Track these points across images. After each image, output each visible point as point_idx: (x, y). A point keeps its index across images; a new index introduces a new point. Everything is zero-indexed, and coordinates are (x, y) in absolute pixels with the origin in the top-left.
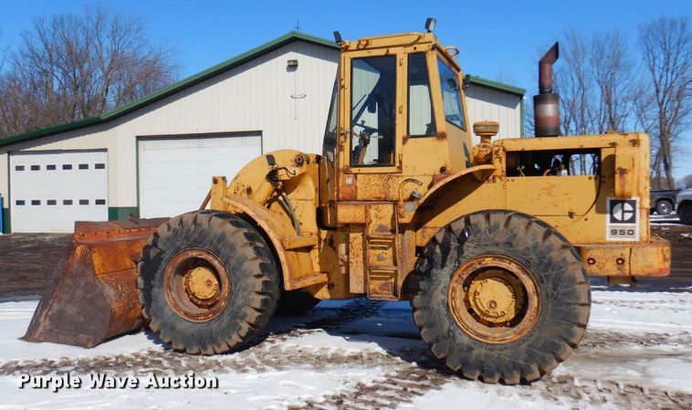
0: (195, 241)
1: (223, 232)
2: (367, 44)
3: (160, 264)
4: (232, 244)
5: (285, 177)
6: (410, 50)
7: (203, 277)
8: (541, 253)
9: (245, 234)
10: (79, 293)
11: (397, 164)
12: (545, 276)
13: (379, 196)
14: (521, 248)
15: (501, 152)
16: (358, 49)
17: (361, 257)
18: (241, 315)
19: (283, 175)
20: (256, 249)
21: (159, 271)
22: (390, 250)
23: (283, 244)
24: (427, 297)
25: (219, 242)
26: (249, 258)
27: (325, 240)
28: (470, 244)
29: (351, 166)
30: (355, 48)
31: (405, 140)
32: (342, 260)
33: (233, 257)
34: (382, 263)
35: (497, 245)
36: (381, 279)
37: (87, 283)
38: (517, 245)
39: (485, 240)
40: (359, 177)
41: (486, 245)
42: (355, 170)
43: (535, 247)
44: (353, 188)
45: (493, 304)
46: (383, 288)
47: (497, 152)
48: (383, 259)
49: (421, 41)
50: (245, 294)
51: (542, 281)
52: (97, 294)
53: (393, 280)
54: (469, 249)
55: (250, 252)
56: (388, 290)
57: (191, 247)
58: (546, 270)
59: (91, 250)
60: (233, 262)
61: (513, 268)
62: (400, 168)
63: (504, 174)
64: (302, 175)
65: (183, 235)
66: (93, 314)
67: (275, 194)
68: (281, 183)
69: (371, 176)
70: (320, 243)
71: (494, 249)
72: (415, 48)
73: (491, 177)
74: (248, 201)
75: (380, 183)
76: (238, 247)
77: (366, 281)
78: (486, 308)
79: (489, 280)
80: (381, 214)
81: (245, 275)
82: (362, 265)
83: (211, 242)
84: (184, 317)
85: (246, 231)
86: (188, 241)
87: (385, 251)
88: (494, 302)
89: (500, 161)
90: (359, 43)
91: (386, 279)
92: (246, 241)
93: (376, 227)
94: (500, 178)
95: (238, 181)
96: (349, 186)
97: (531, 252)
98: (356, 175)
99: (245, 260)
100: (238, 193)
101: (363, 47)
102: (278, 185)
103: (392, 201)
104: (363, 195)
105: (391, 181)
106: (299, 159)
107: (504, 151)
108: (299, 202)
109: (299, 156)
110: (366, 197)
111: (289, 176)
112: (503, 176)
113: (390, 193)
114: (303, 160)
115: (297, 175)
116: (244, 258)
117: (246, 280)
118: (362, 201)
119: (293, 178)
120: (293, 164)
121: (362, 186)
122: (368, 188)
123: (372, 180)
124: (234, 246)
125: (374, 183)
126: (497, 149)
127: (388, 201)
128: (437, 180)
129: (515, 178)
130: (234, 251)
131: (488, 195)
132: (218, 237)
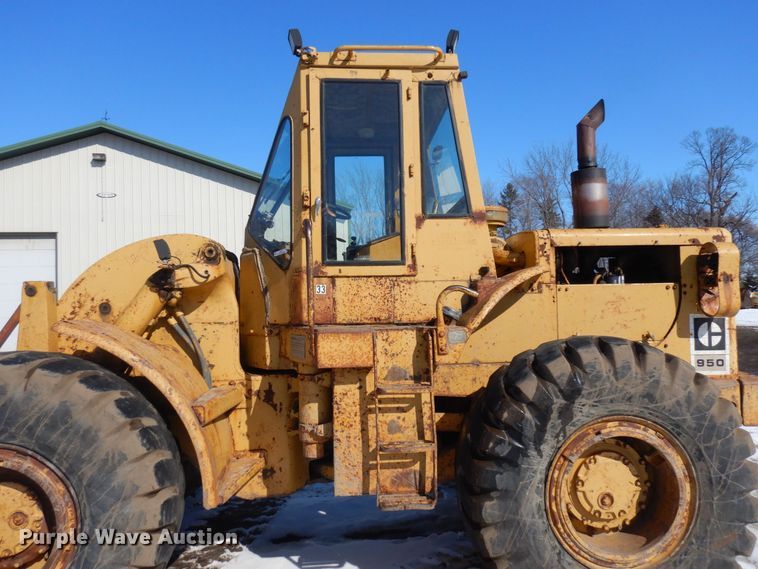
1: (63, 403)
2: (348, 59)
4: (87, 431)
5: (188, 283)
6: (423, 76)
8: (699, 410)
9: (119, 403)
11: (409, 261)
12: (707, 448)
13: (376, 315)
14: (668, 403)
15: (548, 247)
16: (331, 66)
17: (358, 427)
19: (183, 279)
20: (145, 433)
22: (413, 412)
23: (198, 416)
24: (511, 503)
25: (52, 426)
26: (131, 457)
27: (258, 393)
28: (584, 401)
29: (324, 263)
30: (327, 63)
31: (420, 221)
32: (312, 434)
33: (90, 461)
34: (396, 437)
35: (629, 399)
36: (394, 466)
38: (662, 398)
39: (611, 392)
40: (338, 281)
41: (612, 401)
42: (331, 271)
43: (689, 400)
44: (329, 302)
45: (607, 498)
46: (397, 481)
47: (542, 247)
48: (399, 429)
49: (439, 64)
51: (700, 457)
53: (417, 467)
54: (583, 410)
55: (133, 443)
56: (409, 486)
58: (708, 438)
60: (88, 471)
61: (651, 437)
62: (413, 267)
63: (554, 279)
64: (218, 280)
67: (164, 314)
68: (178, 294)
69: (361, 282)
70: (248, 398)
71: (623, 407)
72: (430, 76)
73: (535, 285)
74: (109, 328)
75: (378, 292)
76: (101, 435)
77: (366, 474)
78: (596, 507)
79: (597, 457)
80: (395, 348)
81: (121, 496)
82: (359, 443)
83: (31, 429)
85: (117, 395)
87: (402, 415)
88: (609, 495)
89: (548, 260)
90: (335, 56)
91: (404, 465)
92: (122, 419)
93: (385, 373)
94: (548, 285)
95: (79, 290)
96: (321, 298)
97: (684, 409)
98: (333, 278)
99: (120, 462)
100: (82, 313)
101: (340, 63)
102: (172, 297)
103: (412, 324)
104: (347, 314)
105: (396, 290)
106: (210, 251)
107: (552, 245)
108: (208, 326)
109: (209, 245)
110: (354, 318)
111: (195, 281)
112: (552, 282)
113: (396, 311)
114: (217, 254)
115: (210, 279)
116: (117, 458)
117: (121, 508)
118: (345, 325)
119: (202, 285)
120: (198, 260)
121: (346, 299)
122: (357, 302)
123: (363, 288)
124: (93, 433)
125: (366, 294)
126: (542, 242)
127: (393, 323)
128: (485, 288)
129: (569, 286)
130: (91, 445)
131: (532, 312)
132: (49, 416)
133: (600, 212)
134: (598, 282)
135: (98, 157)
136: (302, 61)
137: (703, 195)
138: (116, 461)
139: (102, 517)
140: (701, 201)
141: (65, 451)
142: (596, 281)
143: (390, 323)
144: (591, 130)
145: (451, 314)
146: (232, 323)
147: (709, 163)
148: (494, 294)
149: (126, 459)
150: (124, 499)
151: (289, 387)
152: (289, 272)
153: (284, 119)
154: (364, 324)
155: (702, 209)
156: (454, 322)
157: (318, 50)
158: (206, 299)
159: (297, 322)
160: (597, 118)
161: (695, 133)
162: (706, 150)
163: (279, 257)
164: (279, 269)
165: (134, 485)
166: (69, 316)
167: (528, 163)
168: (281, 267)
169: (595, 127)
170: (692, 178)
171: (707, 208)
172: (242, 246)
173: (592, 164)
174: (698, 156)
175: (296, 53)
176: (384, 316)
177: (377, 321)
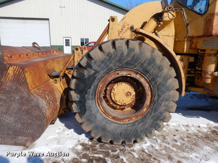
0: (127, 63)
1: (153, 56)
3: (93, 81)
4: (160, 66)
5: (167, 19)
7: (124, 90)
10: (15, 106)
18: (161, 118)
21: (92, 87)
25: (149, 64)
32: (211, 75)
33: (160, 77)
37: (22, 98)
50: (166, 103)
52: (33, 107)
57: (122, 68)
59: (23, 70)
60: (159, 80)
65: (117, 58)
66: (30, 121)
76: (164, 68)
81: (168, 89)
83: (142, 64)
84: (112, 120)
86: (121, 63)
95: (124, 21)
99: (169, 78)
100: (125, 30)
102: (160, 24)
106: (170, 8)
108: (164, 37)
114: (172, 9)
116: (169, 76)
117: (169, 93)
124: (162, 67)
130: (161, 71)
132: (148, 60)
138: (168, 78)
139: (162, 95)
141: (152, 73)
146: (172, 36)
149: (171, 77)
150: (170, 90)
151: (189, 60)
165: (173, 86)
166: (120, 30)
168: (200, 14)
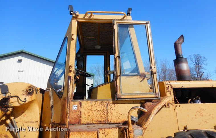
2: (90, 17)
5: (16, 104)
13: (99, 120)
15: (170, 88)
30: (83, 18)
40: (83, 103)
44: (78, 113)
47: (168, 88)
49: (124, 19)
63: (174, 102)
64: (31, 102)
67: (4, 118)
68: (10, 109)
73: (166, 104)
75: (100, 109)
89: (170, 93)
90: (86, 15)
94: (171, 104)
96: (75, 112)
98: (80, 102)
101: (88, 18)
102: (8, 111)
103: (116, 124)
104: (86, 119)
105: (109, 107)
106: (30, 90)
107: (171, 87)
108: (25, 124)
109: (30, 87)
110: (89, 121)
111: (19, 103)
112: (173, 103)
113: (108, 117)
114: (33, 91)
115: (27, 102)
118: (85, 124)
119: (22, 105)
120: (24, 93)
121: (86, 112)
122: (91, 113)
123: (94, 107)
125: (95, 109)
126: (167, 86)
127: (107, 123)
128: (148, 107)
129: (179, 104)
131: (166, 116)
133: (187, 74)
134: (190, 103)
135: (20, 60)
136: (73, 17)
137: (195, 72)
140: (194, 74)
142: (189, 102)
143: (106, 123)
144: (179, 45)
145: (134, 120)
146: (36, 122)
147: (195, 64)
148: (153, 110)
152: (62, 99)
153: (66, 38)
154: (94, 124)
155: (195, 76)
156: (135, 123)
157: (79, 13)
158: (25, 111)
159: (63, 123)
160: (181, 41)
161: (190, 56)
162: (194, 60)
163: (58, 92)
164: (58, 97)
167: (145, 63)
168: (59, 96)
169: (181, 44)
170: (191, 68)
171: (196, 76)
172: (46, 87)
173: (181, 57)
174: (192, 62)
175: (71, 14)
176: (103, 120)
177: (100, 123)
